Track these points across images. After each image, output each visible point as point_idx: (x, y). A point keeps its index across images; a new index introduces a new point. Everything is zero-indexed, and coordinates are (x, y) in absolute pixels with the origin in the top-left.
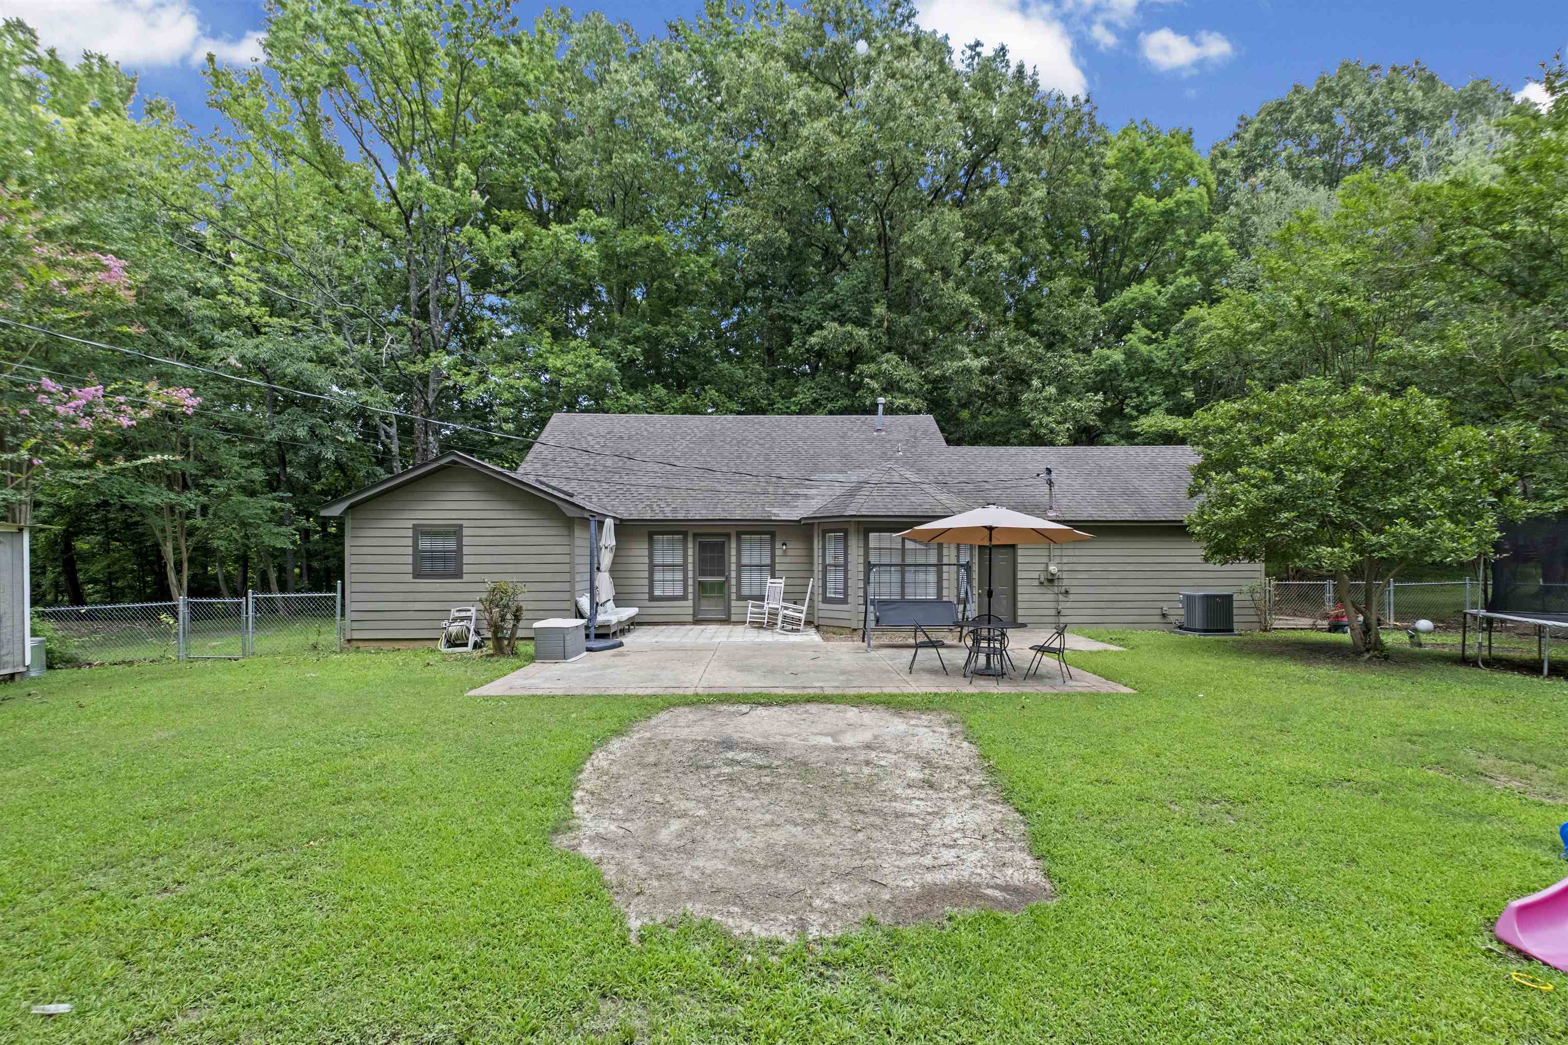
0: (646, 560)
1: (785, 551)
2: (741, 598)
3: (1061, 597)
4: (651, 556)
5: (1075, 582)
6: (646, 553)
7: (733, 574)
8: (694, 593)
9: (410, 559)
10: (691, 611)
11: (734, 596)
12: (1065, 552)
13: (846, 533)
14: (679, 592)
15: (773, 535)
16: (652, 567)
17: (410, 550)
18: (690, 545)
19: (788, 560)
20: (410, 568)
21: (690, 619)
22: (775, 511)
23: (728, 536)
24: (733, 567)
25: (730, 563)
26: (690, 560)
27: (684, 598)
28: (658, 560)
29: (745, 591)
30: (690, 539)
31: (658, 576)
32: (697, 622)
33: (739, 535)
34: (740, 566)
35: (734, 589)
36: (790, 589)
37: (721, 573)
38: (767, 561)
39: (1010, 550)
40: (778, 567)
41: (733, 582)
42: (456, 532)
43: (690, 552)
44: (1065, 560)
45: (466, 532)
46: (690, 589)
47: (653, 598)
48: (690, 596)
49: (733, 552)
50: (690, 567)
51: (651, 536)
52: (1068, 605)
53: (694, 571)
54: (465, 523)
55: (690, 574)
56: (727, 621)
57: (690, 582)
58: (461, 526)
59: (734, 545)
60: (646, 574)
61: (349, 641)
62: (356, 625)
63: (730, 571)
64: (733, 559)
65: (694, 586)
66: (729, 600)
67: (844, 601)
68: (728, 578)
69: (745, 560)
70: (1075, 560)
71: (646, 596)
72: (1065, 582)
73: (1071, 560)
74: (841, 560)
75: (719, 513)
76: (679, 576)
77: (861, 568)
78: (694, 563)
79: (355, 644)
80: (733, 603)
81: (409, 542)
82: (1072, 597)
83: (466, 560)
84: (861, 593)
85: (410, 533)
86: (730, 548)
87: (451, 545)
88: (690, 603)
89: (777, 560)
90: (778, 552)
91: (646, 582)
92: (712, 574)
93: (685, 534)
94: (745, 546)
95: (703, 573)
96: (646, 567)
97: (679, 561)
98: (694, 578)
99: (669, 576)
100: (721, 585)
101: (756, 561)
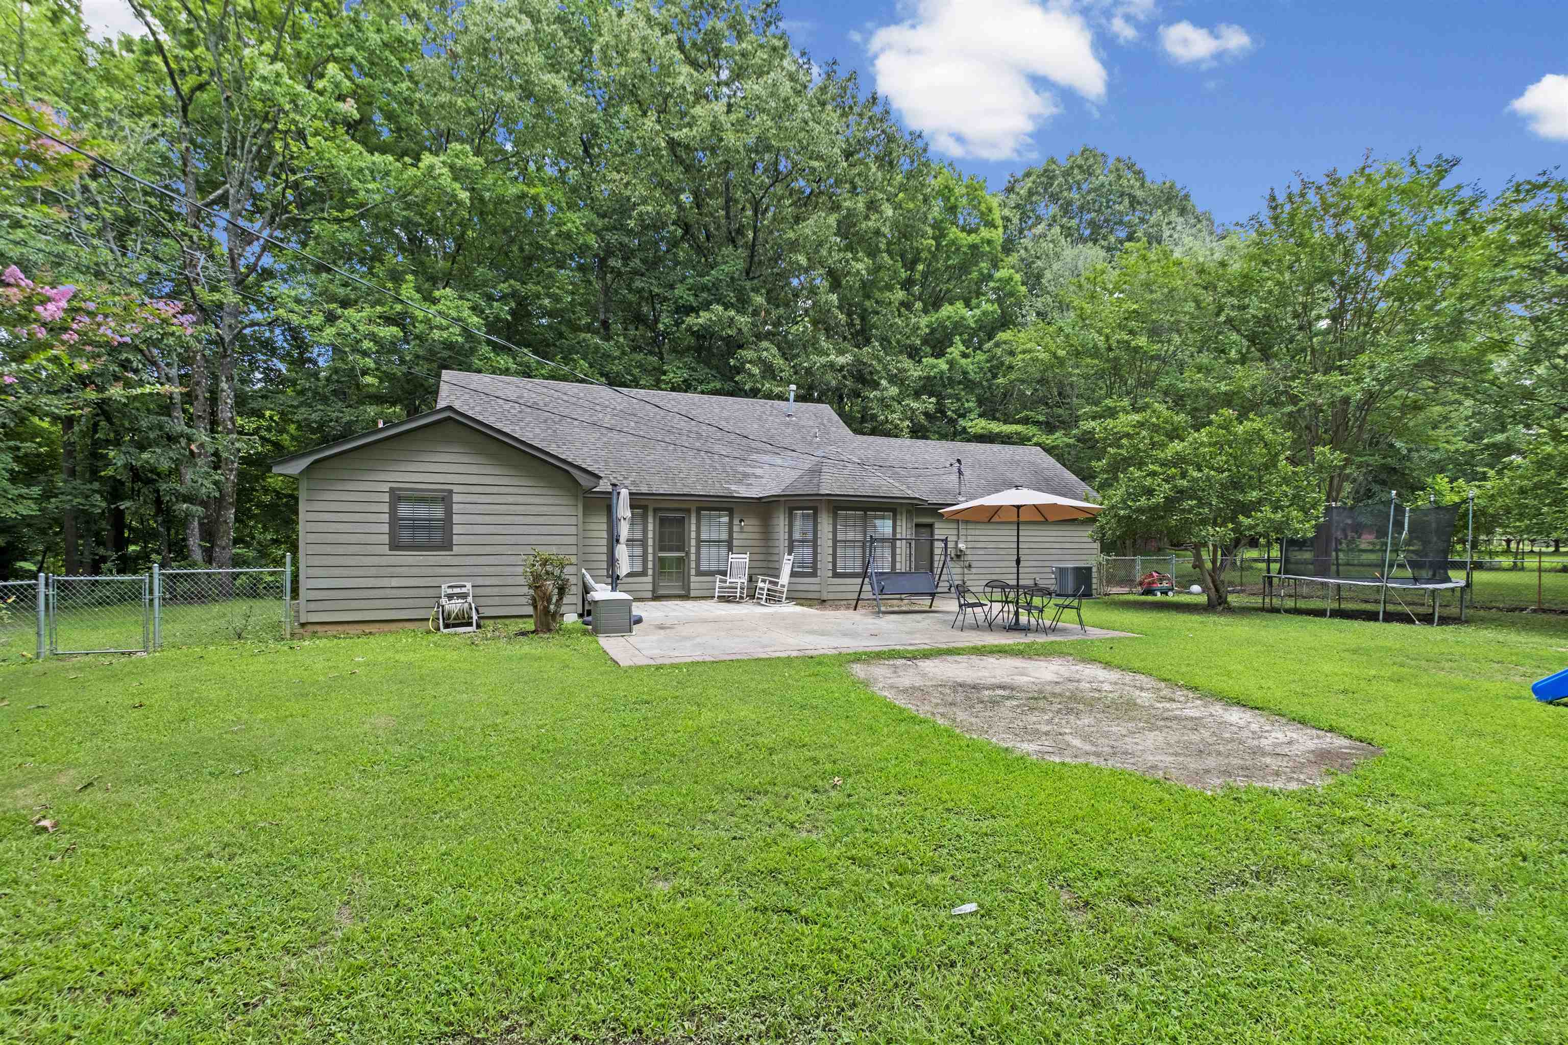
0: (605, 535)
1: (742, 528)
2: (700, 573)
3: (966, 571)
5: (975, 558)
6: (605, 527)
7: (693, 550)
8: (654, 569)
9: (386, 528)
10: (650, 587)
11: (693, 572)
12: (969, 532)
13: (816, 510)
14: (638, 568)
15: (731, 511)
17: (385, 518)
18: (650, 520)
19: (744, 536)
20: (386, 539)
21: (649, 595)
22: (733, 487)
23: (688, 511)
24: (693, 542)
25: (690, 538)
26: (650, 535)
27: (643, 573)
29: (704, 567)
30: (650, 514)
32: (656, 598)
33: (699, 510)
34: (699, 541)
35: (693, 565)
36: (755, 564)
37: (680, 548)
38: (725, 536)
40: (735, 543)
41: (693, 557)
42: (445, 499)
43: (650, 527)
44: (969, 538)
45: (456, 498)
46: (650, 565)
48: (650, 572)
49: (693, 527)
50: (650, 542)
52: (971, 577)
53: (654, 546)
54: (456, 489)
55: (650, 550)
56: (686, 597)
57: (650, 557)
58: (451, 492)
59: (693, 521)
60: (604, 549)
61: (303, 625)
62: (312, 606)
63: (690, 546)
64: (693, 535)
65: (654, 561)
66: (689, 576)
67: (814, 574)
68: (688, 554)
69: (704, 536)
70: (977, 538)
71: (605, 573)
72: (969, 558)
73: (973, 538)
74: (810, 536)
75: (679, 489)
76: (638, 551)
77: (830, 543)
78: (654, 538)
79: (310, 628)
80: (693, 579)
81: (386, 508)
82: (974, 571)
83: (456, 529)
84: (830, 566)
85: (386, 498)
86: (690, 524)
87: (438, 512)
88: (649, 579)
89: (735, 535)
90: (736, 528)
91: (604, 557)
92: (671, 550)
93: (647, 509)
94: (704, 522)
95: (662, 549)
96: (604, 542)
97: (638, 535)
98: (654, 554)
100: (681, 560)
101: (714, 536)
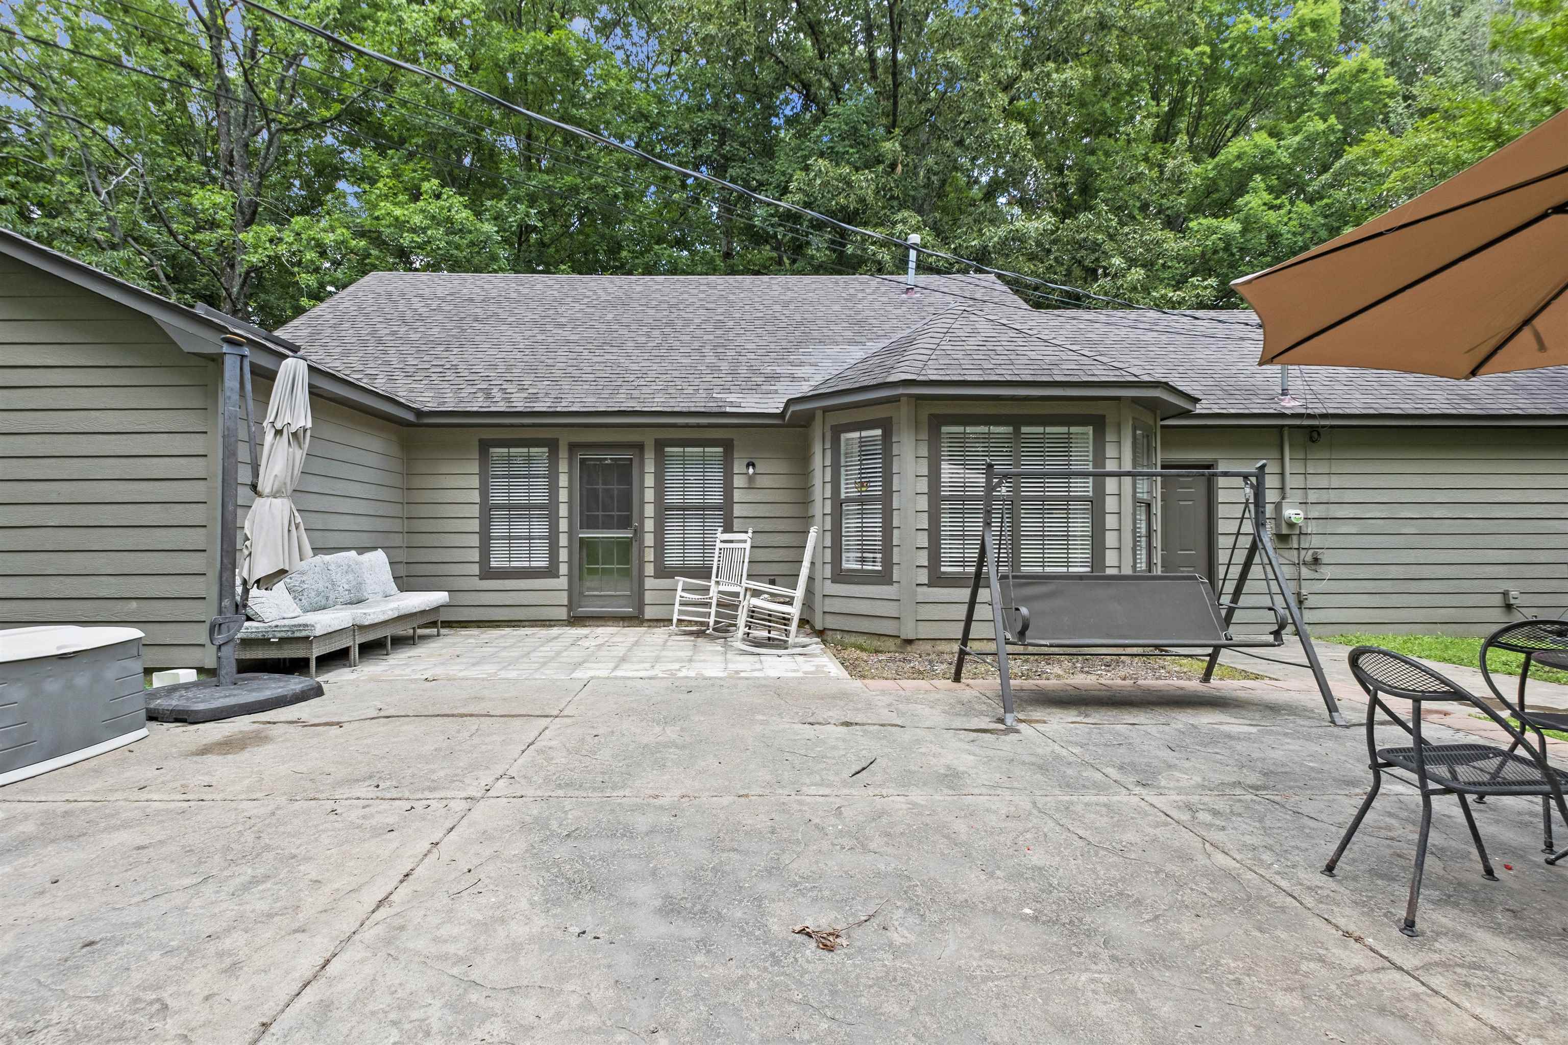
0: (475, 497)
1: (751, 479)
2: (663, 572)
3: (1306, 571)
4: (484, 491)
5: (1333, 542)
6: (475, 482)
7: (649, 525)
8: (570, 562)
10: (563, 598)
11: (649, 569)
12: (1313, 482)
13: (889, 425)
14: (541, 562)
15: (728, 446)
16: (487, 512)
18: (563, 467)
19: (758, 496)
21: (563, 613)
22: (732, 398)
23: (639, 447)
24: (649, 510)
25: (642, 503)
26: (563, 496)
27: (551, 572)
28: (497, 498)
29: (673, 559)
30: (563, 454)
31: (498, 529)
32: (575, 620)
33: (660, 445)
34: (663, 510)
35: (649, 555)
36: (762, 555)
37: (625, 523)
38: (716, 498)
40: (738, 510)
41: (649, 540)
43: (563, 481)
44: (1310, 494)
46: (563, 555)
47: (487, 573)
48: (563, 569)
49: (649, 481)
50: (563, 511)
51: (485, 446)
52: (1321, 586)
53: (570, 518)
55: (563, 525)
56: (635, 619)
57: (563, 540)
59: (650, 466)
60: (475, 525)
63: (642, 518)
64: (649, 495)
65: (570, 547)
66: (641, 577)
67: (884, 577)
68: (639, 532)
69: (673, 498)
70: (1332, 496)
71: (476, 569)
72: (1316, 542)
74: (876, 489)
75: (620, 399)
76: (540, 528)
77: (923, 503)
78: (570, 503)
80: (649, 583)
84: (923, 558)
86: (642, 473)
88: (562, 582)
89: (737, 496)
90: (738, 481)
91: (475, 540)
92: (607, 525)
93: (553, 446)
94: (673, 474)
95: (589, 523)
96: (475, 511)
97: (540, 497)
98: (571, 533)
99: (520, 529)
100: (625, 547)
101: (694, 498)
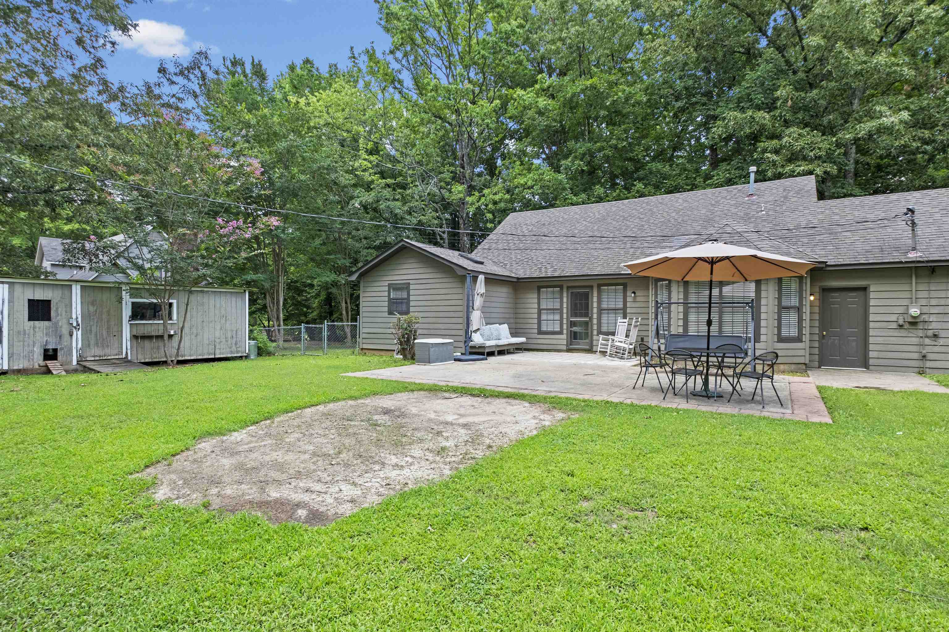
0: (536, 306)
1: (633, 298)
2: (600, 332)
3: (927, 341)
4: (539, 304)
5: (944, 325)
6: (536, 301)
7: (595, 316)
8: (567, 329)
9: (386, 304)
10: (565, 342)
11: (595, 332)
13: (670, 281)
14: (557, 329)
15: (625, 286)
16: (540, 311)
17: (386, 299)
18: (565, 295)
19: (637, 305)
20: (386, 309)
21: (564, 348)
23: (591, 287)
24: (595, 310)
25: (592, 308)
26: (565, 305)
27: (560, 333)
28: (543, 306)
29: (604, 329)
30: (565, 290)
31: (544, 317)
32: (569, 350)
33: (599, 286)
34: (601, 311)
35: (595, 327)
37: (586, 315)
38: (620, 305)
39: (861, 293)
40: (628, 311)
41: (595, 321)
42: (406, 287)
43: (565, 300)
44: (933, 302)
45: (412, 287)
46: (565, 327)
47: (540, 332)
48: (565, 332)
49: (595, 299)
50: (565, 311)
51: (539, 288)
52: (936, 349)
53: (567, 313)
54: (411, 282)
55: (565, 316)
56: (590, 350)
57: (565, 321)
58: (409, 284)
59: (595, 294)
60: (536, 316)
61: (362, 349)
62: (364, 341)
63: (592, 314)
64: (595, 305)
65: (567, 324)
66: (592, 335)
68: (591, 319)
69: (604, 305)
71: (536, 331)
72: (933, 326)
73: (942, 302)
75: (586, 271)
76: (557, 317)
77: (681, 309)
78: (567, 308)
79: (364, 351)
80: (595, 337)
81: (386, 294)
83: (412, 304)
85: (386, 289)
86: (592, 296)
87: (405, 295)
88: (564, 336)
89: (628, 305)
90: (629, 299)
91: (536, 321)
92: (581, 316)
93: (561, 287)
94: (604, 296)
95: (574, 315)
96: (536, 311)
97: (557, 306)
98: (567, 319)
99: (551, 317)
100: (586, 323)
101: (612, 306)
